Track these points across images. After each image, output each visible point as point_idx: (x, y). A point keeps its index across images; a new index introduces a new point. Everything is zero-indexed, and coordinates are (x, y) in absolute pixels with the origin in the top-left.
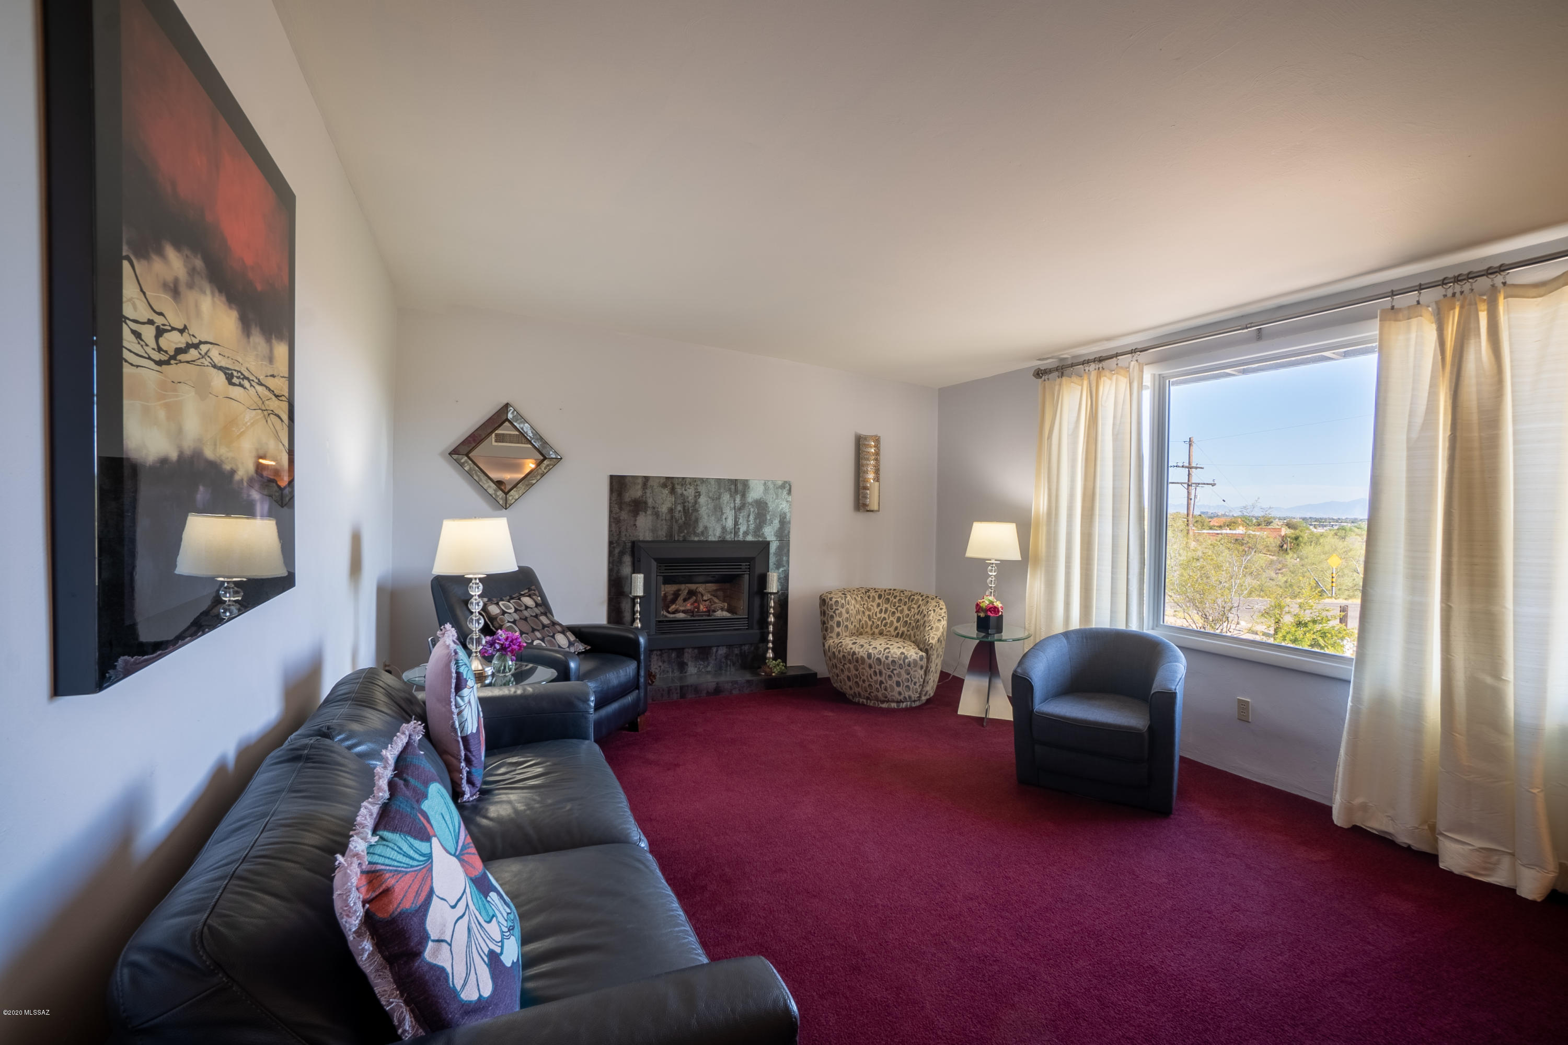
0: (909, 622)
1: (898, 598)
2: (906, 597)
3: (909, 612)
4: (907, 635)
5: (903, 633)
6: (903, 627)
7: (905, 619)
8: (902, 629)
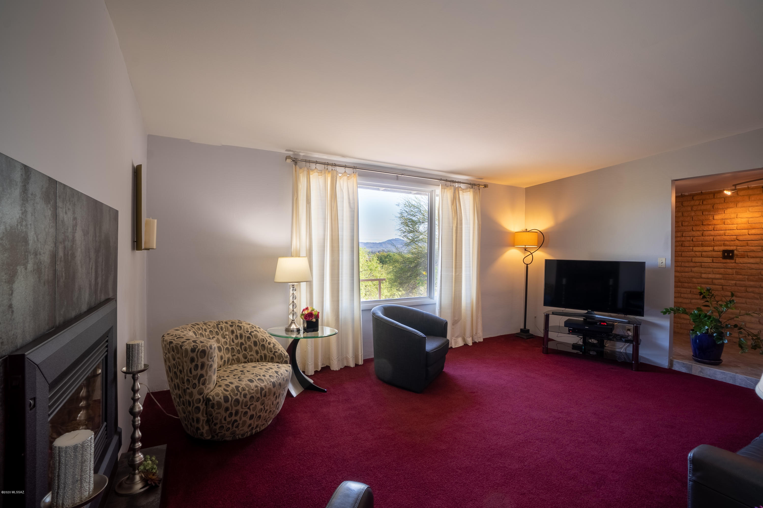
0: (230, 348)
1: (208, 330)
2: (214, 327)
3: (225, 340)
4: (233, 359)
5: (228, 360)
6: (227, 354)
7: (225, 347)
8: (227, 356)
